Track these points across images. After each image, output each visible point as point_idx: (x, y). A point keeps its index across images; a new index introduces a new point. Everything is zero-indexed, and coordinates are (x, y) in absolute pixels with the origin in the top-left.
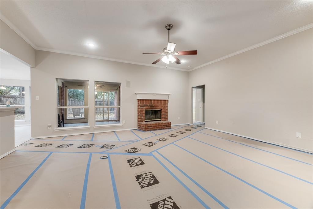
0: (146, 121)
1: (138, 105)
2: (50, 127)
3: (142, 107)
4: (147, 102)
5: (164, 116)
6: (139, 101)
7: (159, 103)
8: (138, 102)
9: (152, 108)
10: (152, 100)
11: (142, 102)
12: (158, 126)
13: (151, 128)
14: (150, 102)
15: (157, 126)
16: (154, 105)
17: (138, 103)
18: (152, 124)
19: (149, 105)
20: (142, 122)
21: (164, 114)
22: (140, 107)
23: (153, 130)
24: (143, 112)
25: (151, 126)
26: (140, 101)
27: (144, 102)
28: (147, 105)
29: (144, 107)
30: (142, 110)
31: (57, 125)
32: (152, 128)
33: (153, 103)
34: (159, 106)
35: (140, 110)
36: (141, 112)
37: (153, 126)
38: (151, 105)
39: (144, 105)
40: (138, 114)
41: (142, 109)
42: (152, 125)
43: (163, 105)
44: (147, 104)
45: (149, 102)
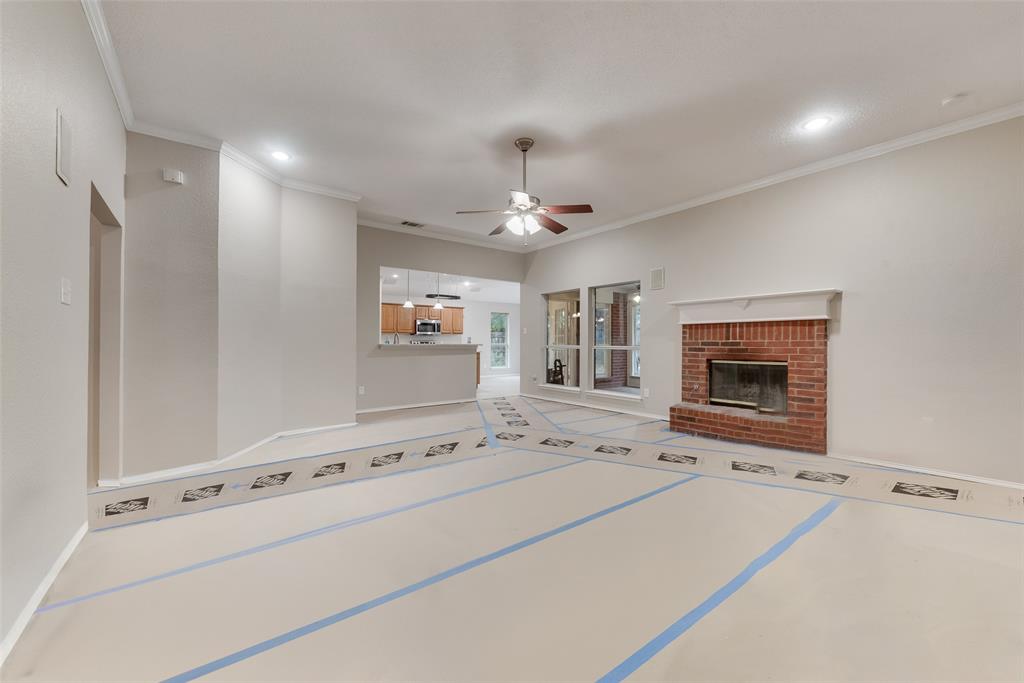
0: (713, 403)
1: (684, 344)
2: (535, 379)
3: (695, 350)
4: (715, 334)
5: (799, 393)
6: (689, 329)
7: (770, 337)
8: (684, 333)
9: (734, 354)
10: (735, 324)
11: (697, 334)
12: (722, 425)
13: (692, 426)
14: (728, 332)
15: (715, 423)
16: (744, 344)
17: (684, 338)
18: (696, 413)
19: (723, 344)
20: (697, 402)
21: (799, 386)
22: (690, 350)
23: (699, 434)
24: (698, 367)
25: (692, 420)
26: (688, 331)
27: (702, 334)
28: (717, 344)
29: (703, 350)
30: (696, 361)
31: (545, 378)
32: (697, 427)
33: (741, 337)
34: (772, 350)
35: (690, 361)
36: (693, 367)
37: (700, 421)
38: (732, 344)
39: (703, 344)
40: (683, 372)
41: (697, 356)
42: (697, 415)
43: (798, 344)
44: (714, 338)
45: (721, 334)
